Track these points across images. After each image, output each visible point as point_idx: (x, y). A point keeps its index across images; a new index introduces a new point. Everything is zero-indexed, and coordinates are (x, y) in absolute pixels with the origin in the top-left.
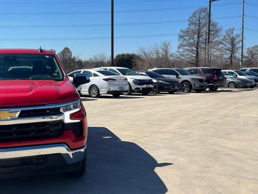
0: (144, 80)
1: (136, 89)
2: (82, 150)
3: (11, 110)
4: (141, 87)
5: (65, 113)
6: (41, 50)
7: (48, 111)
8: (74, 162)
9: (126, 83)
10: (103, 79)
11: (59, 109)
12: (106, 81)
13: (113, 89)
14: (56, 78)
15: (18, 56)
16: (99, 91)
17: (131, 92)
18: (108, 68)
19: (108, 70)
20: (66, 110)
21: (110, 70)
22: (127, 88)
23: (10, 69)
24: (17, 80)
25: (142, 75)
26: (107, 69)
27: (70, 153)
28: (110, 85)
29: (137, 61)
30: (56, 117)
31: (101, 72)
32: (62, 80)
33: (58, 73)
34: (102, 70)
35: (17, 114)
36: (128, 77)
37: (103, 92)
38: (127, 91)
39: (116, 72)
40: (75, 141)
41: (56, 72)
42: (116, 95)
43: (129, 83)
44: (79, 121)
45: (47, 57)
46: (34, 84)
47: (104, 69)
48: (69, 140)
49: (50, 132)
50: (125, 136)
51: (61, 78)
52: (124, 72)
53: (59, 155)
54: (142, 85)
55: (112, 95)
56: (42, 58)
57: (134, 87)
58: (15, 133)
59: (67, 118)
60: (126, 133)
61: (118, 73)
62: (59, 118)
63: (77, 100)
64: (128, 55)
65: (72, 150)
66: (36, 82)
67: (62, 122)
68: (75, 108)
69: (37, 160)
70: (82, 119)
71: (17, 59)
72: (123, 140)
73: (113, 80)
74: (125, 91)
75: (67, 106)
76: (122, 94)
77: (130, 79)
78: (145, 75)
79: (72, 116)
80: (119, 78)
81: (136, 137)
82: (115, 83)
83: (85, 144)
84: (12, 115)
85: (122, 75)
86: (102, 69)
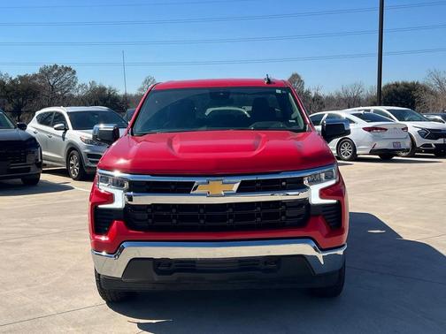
0: (440, 130)
1: (424, 145)
2: (340, 252)
3: (227, 180)
4: (433, 142)
5: (311, 187)
6: (269, 80)
7: (284, 183)
8: (326, 271)
9: (404, 134)
10: (364, 129)
11: (301, 179)
12: (369, 131)
13: (381, 145)
14: (294, 128)
15: (232, 91)
16: (355, 150)
17: (414, 152)
18: (373, 108)
19: (372, 112)
20: (313, 182)
21: (375, 111)
22: (407, 144)
23: (209, 111)
24: (231, 131)
25: (435, 120)
26: (369, 111)
27: (320, 256)
28: (375, 138)
29: (424, 96)
30: (297, 193)
31: (359, 116)
32: (304, 130)
33: (296, 119)
34: (362, 112)
35: (236, 187)
36: (409, 124)
37: (362, 151)
38: (408, 150)
39: (387, 115)
40: (327, 236)
41: (293, 116)
42: (386, 156)
43: (411, 136)
44: (334, 201)
45: (279, 91)
46: (260, 137)
47: (366, 110)
48: (318, 232)
49: (287, 217)
50: (408, 230)
51: (302, 128)
52: (401, 116)
53: (301, 258)
54: (437, 139)
55: (377, 157)
56: (271, 93)
57: (420, 142)
58: (231, 217)
59: (314, 195)
60: (412, 226)
61: (390, 117)
62: (302, 195)
63: (332, 165)
64: (406, 85)
65: (323, 250)
66: (262, 134)
67: (305, 202)
68: (328, 178)
69: (266, 263)
70: (340, 198)
71: (231, 97)
72: (405, 237)
73: (381, 129)
74: (403, 150)
75: (315, 175)
76: (397, 156)
77: (413, 127)
78: (440, 121)
79: (324, 193)
80: (391, 127)
81: (428, 233)
82: (386, 134)
83: (344, 242)
84: (227, 187)
85: (397, 121)
86: (361, 110)
